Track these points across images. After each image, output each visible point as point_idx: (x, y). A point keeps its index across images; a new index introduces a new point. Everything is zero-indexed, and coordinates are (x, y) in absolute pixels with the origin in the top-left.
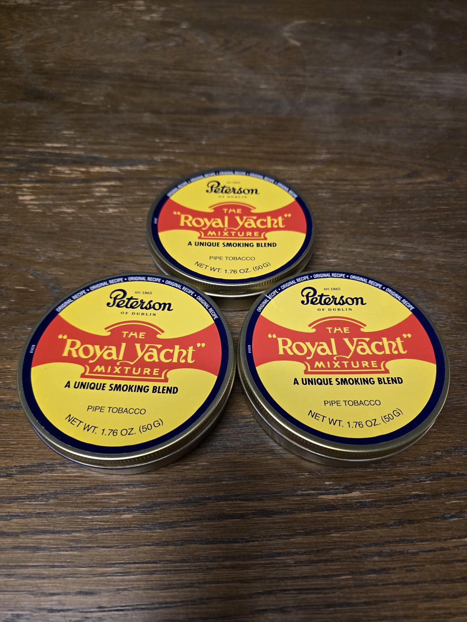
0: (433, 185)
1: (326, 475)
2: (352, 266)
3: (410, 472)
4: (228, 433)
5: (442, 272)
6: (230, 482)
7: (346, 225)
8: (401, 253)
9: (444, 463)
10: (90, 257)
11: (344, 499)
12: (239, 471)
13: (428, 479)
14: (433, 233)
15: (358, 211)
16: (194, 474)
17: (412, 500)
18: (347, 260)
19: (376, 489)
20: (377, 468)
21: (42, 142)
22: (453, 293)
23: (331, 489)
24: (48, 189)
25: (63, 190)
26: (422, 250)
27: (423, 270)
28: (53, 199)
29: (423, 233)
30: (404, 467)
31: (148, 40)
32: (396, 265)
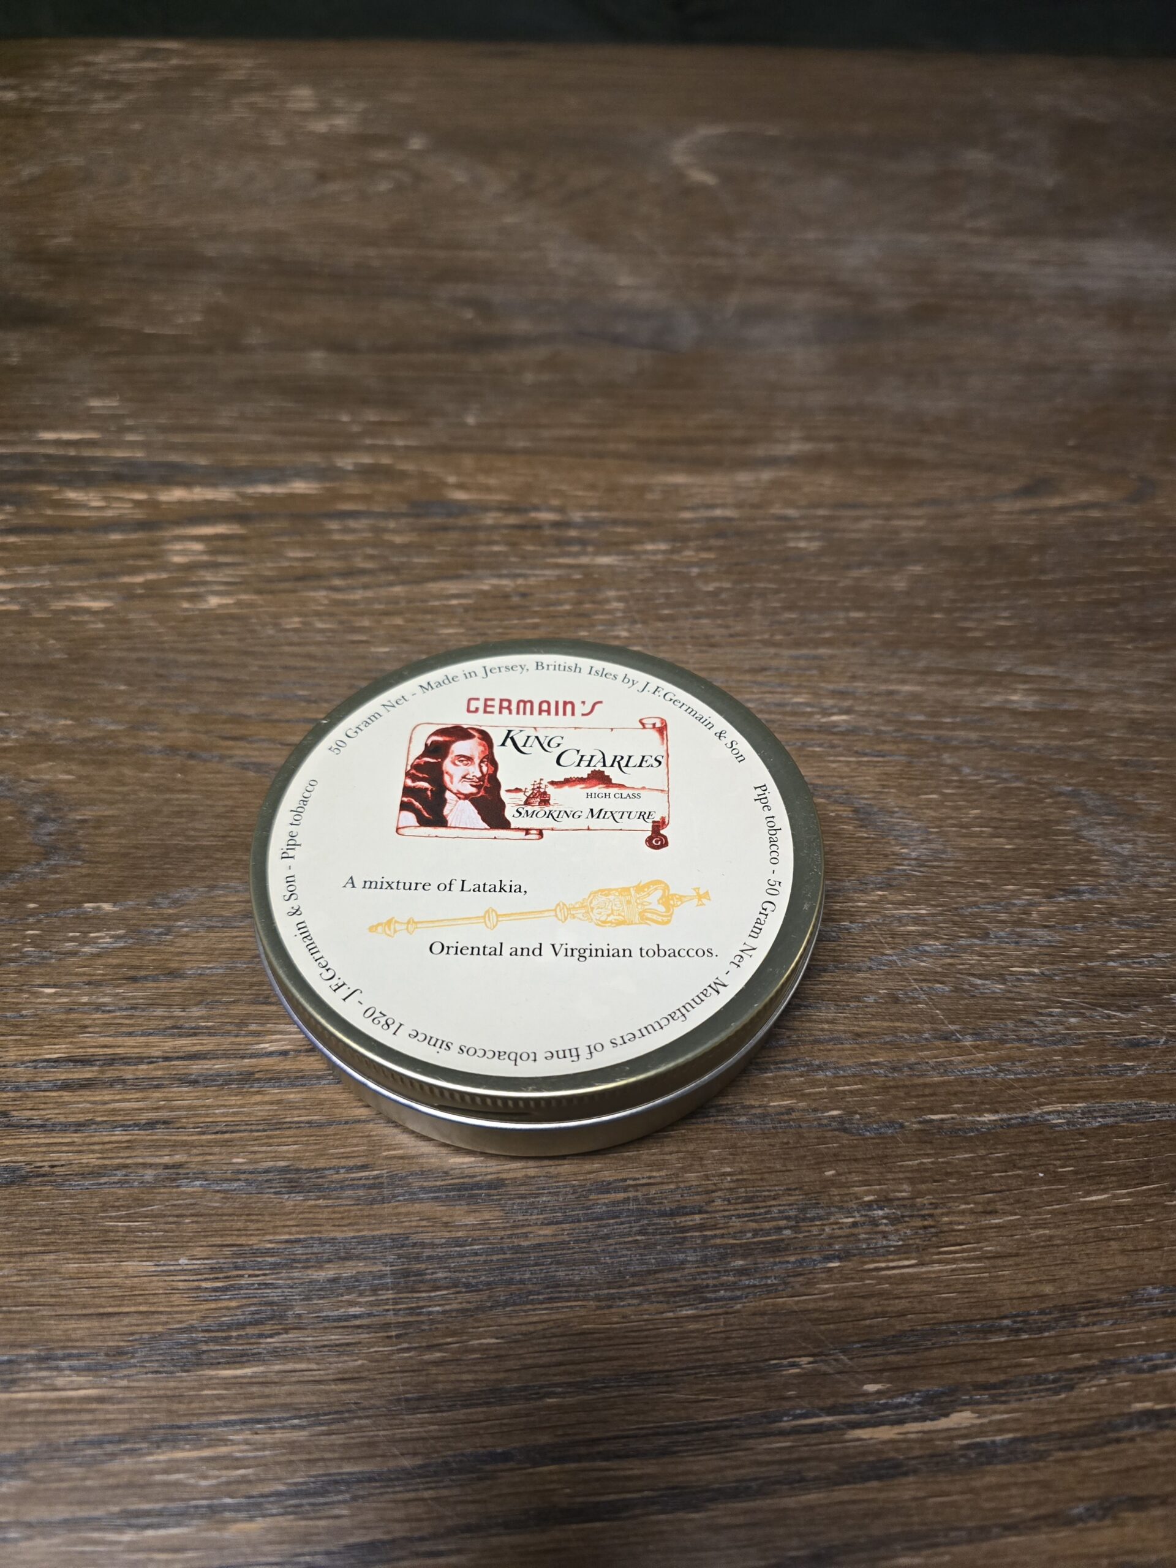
0: (1094, 514)
1: (867, 1361)
2: (896, 731)
3: (1120, 1338)
4: (560, 1238)
5: (1148, 741)
6: (569, 1400)
7: (871, 622)
8: (1029, 692)
10: (152, 730)
11: (926, 1436)
12: (597, 1360)
14: (1109, 638)
15: (899, 583)
16: (458, 1377)
17: (1135, 1430)
18: (880, 715)
19: (1021, 1400)
20: (1018, 1331)
21: (32, 428)
23: (886, 1407)
24: (41, 549)
25: (82, 551)
26: (1084, 683)
27: (1092, 737)
28: (51, 576)
29: (1082, 636)
30: (1101, 1322)
31: (322, 177)
32: (1015, 726)
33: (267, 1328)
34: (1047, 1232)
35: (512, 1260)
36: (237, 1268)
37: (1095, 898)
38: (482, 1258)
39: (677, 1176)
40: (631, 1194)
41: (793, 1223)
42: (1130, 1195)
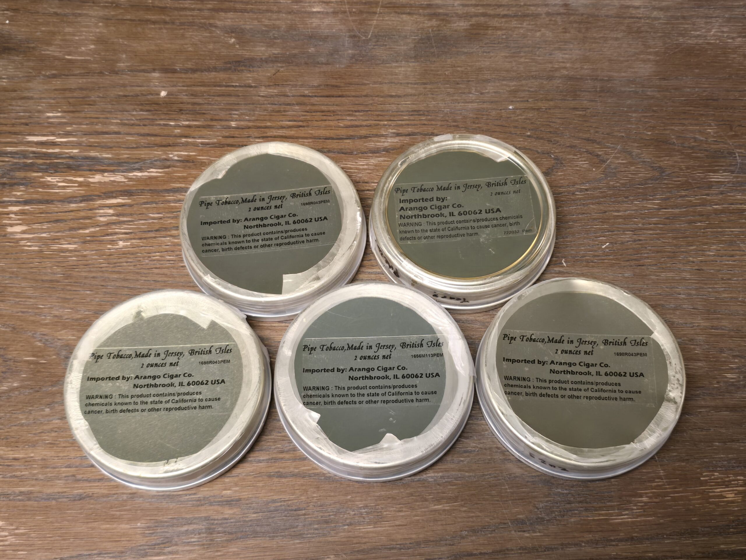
33: (167, 545)
34: (418, 518)
35: (242, 525)
36: (156, 527)
38: (233, 524)
39: (298, 497)
40: (282, 504)
41: (335, 513)
42: (449, 506)
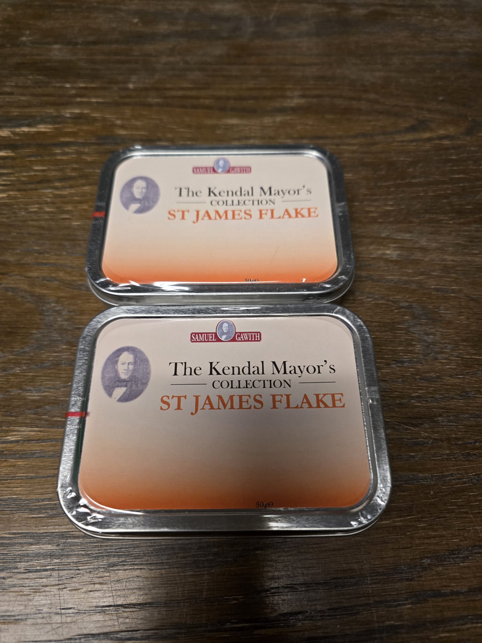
0: (446, 142)
5: (450, 277)
8: (396, 249)
9: (433, 575)
13: (409, 601)
14: (441, 217)
22: (463, 310)
26: (425, 244)
27: (424, 275)
29: (428, 216)
32: (386, 268)
37: (410, 365)
